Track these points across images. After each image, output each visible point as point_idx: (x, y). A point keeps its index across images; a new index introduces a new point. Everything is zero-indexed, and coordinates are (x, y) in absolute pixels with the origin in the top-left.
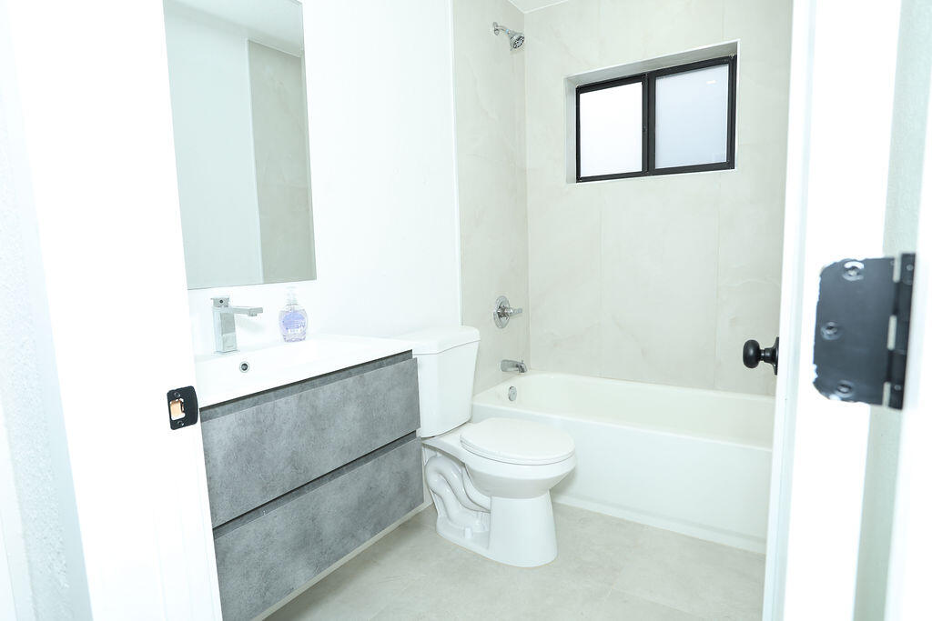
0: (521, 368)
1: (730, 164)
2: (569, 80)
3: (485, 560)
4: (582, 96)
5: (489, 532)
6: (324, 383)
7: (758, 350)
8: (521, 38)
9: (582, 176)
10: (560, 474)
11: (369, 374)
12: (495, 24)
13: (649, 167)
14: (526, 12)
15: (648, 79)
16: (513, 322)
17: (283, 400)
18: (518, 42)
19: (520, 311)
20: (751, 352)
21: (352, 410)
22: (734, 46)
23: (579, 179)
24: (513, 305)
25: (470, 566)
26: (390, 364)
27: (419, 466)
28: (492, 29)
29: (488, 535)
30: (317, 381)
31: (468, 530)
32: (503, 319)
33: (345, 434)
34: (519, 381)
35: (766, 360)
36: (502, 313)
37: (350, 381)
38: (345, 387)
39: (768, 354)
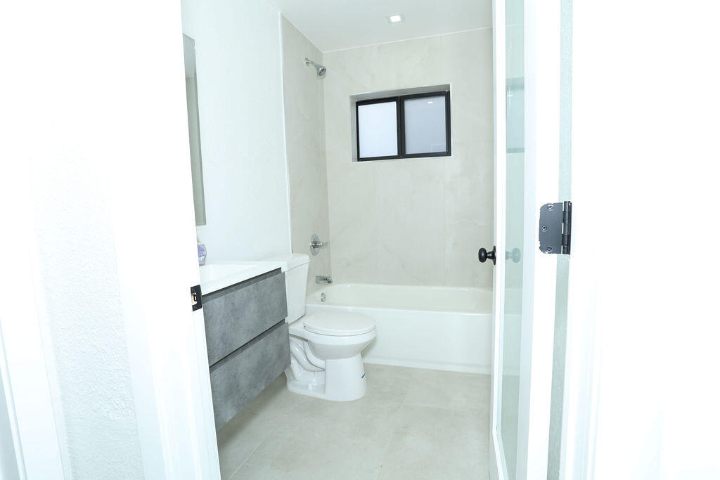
0: (328, 281)
1: (448, 153)
2: (352, 97)
3: (324, 400)
4: (359, 107)
5: (325, 385)
6: (236, 289)
7: (486, 254)
8: (324, 70)
9: (361, 157)
10: (367, 340)
11: (261, 282)
12: (306, 59)
13: (402, 153)
14: (325, 52)
15: (400, 100)
16: (321, 251)
17: (217, 299)
18: (322, 72)
19: (327, 244)
20: (483, 254)
21: (253, 306)
22: (448, 86)
23: (359, 159)
24: (322, 240)
25: (315, 407)
26: (269, 277)
27: (288, 342)
28: (305, 62)
29: (324, 386)
30: (233, 288)
31: (310, 385)
32: (316, 249)
33: (250, 322)
34: (328, 289)
35: (490, 258)
36: (315, 245)
37: (251, 286)
38: (248, 291)
39: (491, 255)
